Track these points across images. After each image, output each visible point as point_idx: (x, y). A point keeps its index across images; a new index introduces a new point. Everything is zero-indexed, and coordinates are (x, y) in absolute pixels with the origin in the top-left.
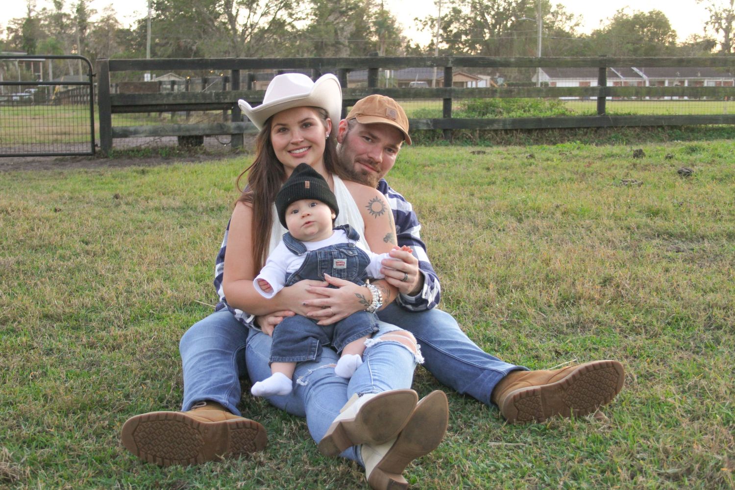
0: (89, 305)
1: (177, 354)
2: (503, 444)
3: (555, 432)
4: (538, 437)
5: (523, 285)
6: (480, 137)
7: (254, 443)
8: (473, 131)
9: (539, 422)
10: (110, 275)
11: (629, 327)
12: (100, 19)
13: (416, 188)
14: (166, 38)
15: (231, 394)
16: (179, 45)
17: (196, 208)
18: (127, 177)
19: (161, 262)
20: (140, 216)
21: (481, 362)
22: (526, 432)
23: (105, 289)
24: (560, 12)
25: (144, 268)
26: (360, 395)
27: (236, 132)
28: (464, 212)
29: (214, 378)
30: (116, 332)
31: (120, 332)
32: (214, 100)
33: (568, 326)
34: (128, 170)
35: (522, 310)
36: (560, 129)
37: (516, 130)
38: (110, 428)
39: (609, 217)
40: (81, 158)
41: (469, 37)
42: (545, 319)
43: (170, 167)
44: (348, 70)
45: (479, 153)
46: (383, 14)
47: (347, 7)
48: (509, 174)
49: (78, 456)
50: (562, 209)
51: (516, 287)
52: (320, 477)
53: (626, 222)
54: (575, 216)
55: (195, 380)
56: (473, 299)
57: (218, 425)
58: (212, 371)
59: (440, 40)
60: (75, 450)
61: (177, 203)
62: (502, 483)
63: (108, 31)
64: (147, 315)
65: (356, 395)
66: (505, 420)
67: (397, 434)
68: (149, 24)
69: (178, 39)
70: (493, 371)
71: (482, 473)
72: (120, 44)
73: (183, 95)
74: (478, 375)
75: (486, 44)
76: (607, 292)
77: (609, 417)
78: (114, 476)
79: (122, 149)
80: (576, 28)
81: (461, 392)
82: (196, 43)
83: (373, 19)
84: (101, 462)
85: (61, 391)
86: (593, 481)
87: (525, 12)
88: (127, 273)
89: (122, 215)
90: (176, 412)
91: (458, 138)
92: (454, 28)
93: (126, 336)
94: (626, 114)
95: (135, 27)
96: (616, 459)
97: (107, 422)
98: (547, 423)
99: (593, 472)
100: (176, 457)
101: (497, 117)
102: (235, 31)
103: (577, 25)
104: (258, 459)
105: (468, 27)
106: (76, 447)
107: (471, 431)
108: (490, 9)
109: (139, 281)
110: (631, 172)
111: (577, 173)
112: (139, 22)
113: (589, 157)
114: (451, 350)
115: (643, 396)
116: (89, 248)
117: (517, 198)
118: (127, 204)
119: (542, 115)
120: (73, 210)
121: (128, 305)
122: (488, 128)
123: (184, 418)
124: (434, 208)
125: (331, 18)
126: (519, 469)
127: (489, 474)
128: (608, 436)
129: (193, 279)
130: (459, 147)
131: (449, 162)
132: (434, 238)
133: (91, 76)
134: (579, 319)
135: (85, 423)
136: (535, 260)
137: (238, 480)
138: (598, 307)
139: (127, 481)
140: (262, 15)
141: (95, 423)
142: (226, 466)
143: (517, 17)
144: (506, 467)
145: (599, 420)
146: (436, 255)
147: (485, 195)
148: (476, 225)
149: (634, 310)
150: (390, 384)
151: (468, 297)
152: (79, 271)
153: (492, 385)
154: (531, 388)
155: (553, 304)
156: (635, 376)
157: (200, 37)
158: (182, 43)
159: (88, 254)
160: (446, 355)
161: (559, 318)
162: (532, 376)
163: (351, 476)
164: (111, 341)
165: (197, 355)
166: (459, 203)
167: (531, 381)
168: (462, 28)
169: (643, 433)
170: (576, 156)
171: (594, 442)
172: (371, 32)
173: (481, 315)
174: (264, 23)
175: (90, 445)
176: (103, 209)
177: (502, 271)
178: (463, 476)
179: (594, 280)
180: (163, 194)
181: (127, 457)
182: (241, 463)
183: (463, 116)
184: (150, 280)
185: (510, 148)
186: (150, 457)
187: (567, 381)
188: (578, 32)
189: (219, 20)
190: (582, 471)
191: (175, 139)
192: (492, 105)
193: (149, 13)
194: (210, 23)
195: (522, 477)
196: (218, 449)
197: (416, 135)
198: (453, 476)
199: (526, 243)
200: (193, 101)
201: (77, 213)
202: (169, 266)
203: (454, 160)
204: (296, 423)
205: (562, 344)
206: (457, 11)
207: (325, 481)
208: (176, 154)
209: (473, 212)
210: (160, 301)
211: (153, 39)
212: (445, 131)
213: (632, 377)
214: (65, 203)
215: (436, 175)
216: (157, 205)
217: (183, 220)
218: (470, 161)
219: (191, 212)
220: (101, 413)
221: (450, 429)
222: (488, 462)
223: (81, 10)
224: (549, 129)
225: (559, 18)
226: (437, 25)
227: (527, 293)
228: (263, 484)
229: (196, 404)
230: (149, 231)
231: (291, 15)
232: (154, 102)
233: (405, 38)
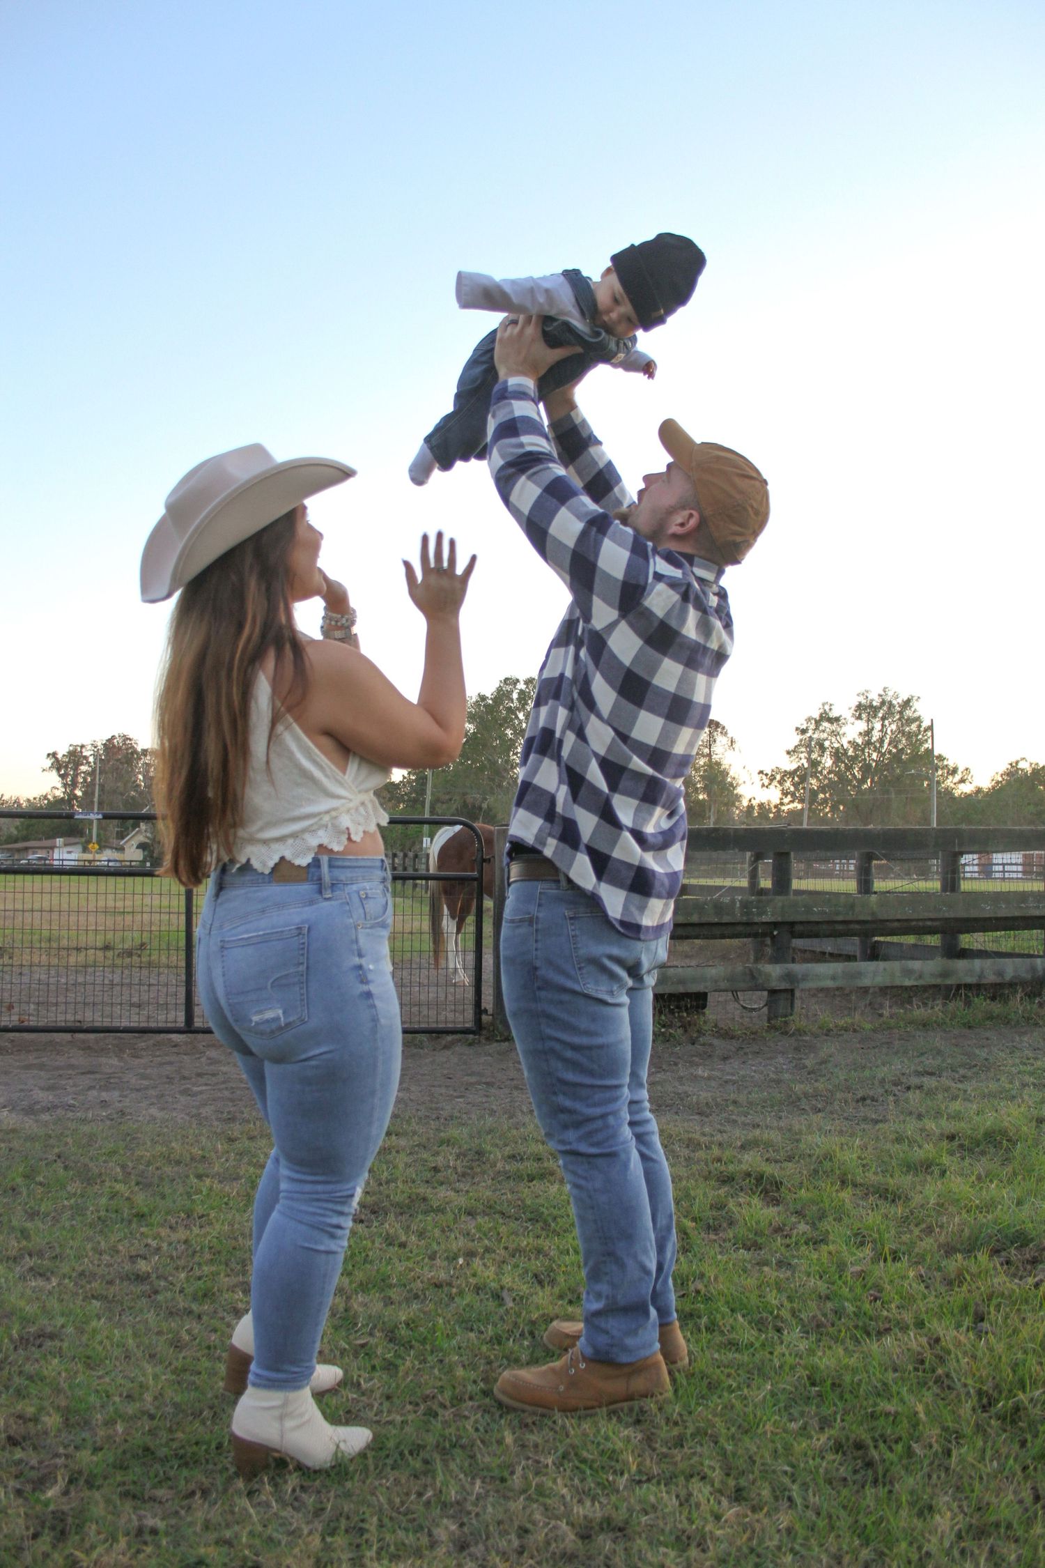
14: (448, 793)
16: (465, 802)
32: (738, 916)
40: (450, 1038)
41: (829, 796)
46: (713, 766)
59: (791, 799)
75: (851, 805)
80: (960, 785)
82: (486, 799)
83: (701, 772)
87: (901, 765)
103: (961, 781)
105: (828, 783)
158: (469, 800)
200: (695, 919)
211: (433, 794)
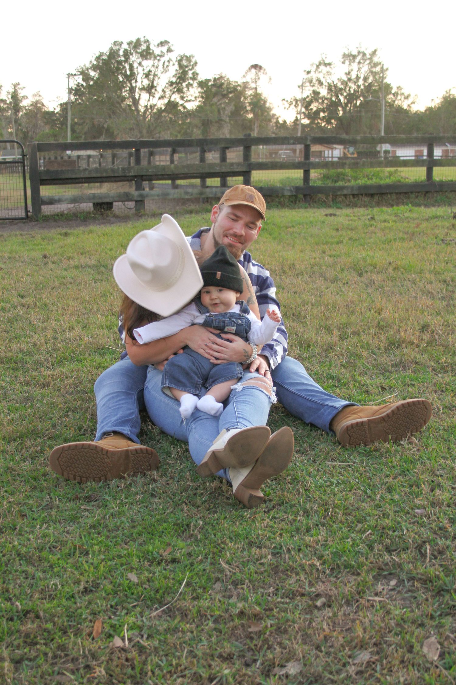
0: (25, 350)
1: (92, 391)
2: (337, 463)
3: (377, 454)
4: (364, 458)
5: (359, 331)
6: (333, 201)
7: (150, 465)
8: (327, 196)
9: (366, 445)
10: (40, 324)
11: (440, 366)
12: (30, 103)
13: (280, 247)
14: (83, 118)
15: (133, 426)
16: (93, 124)
17: (107, 266)
18: (52, 239)
19: (80, 313)
20: (64, 273)
21: (323, 400)
22: (355, 454)
23: (36, 337)
24: (399, 93)
25: (67, 318)
26: (228, 430)
27: (139, 199)
28: (316, 268)
29: (120, 414)
30: (46, 372)
31: (48, 373)
32: (121, 174)
33: (392, 366)
34: (54, 233)
35: (358, 352)
36: (397, 193)
37: (362, 195)
38: (42, 452)
39: (430, 272)
40: (17, 221)
41: (326, 114)
42: (375, 360)
43: (87, 229)
44: (227, 148)
45: (331, 215)
46: (257, 96)
47: (227, 91)
48: (353, 234)
49: (18, 475)
50: (394, 265)
51: (354, 333)
52: (198, 491)
53: (443, 276)
54: (404, 271)
55: (106, 415)
56: (320, 343)
57: (122, 451)
58: (118, 408)
59: (303, 116)
60: (15, 471)
61: (93, 262)
62: (334, 496)
63: (37, 114)
64: (69, 358)
65: (225, 430)
66: (340, 444)
67: (255, 459)
68: (69, 107)
69: (93, 119)
70: (331, 406)
71: (320, 487)
72: (46, 123)
73: (96, 170)
74: (320, 410)
75: (339, 119)
76: (424, 337)
77: (419, 441)
78: (45, 491)
79: (49, 213)
80: (412, 106)
81: (307, 422)
82: (107, 122)
83: (249, 100)
84: (35, 479)
85: (5, 423)
86: (403, 494)
87: (371, 93)
88: (54, 323)
89: (50, 272)
90: (90, 443)
91: (315, 202)
92: (314, 107)
93: (53, 376)
94: (449, 181)
95: (58, 110)
96: (421, 477)
97: (39, 448)
98: (372, 446)
99: (403, 486)
100: (91, 476)
101: (346, 184)
102: (138, 111)
103: (413, 103)
104: (152, 477)
105: (325, 106)
106: (17, 468)
107: (314, 453)
108: (343, 91)
109: (63, 329)
110: (450, 232)
111: (406, 233)
112: (61, 105)
113: (418, 218)
114: (299, 390)
115: (445, 424)
116: (24, 301)
117: (359, 256)
118: (53, 263)
119: (382, 182)
120: (11, 268)
121: (54, 350)
122: (339, 193)
123: (96, 447)
124: (293, 265)
125: (215, 100)
126: (348, 484)
127: (326, 488)
128: (417, 457)
129: (105, 327)
130: (315, 210)
131: (307, 224)
132: (292, 291)
133: (24, 155)
134: (401, 360)
135: (22, 448)
136: (370, 310)
137: (137, 493)
138: (417, 349)
139: (54, 494)
140: (160, 98)
141: (30, 448)
142: (128, 483)
143: (364, 97)
144: (338, 483)
145: (411, 443)
146: (293, 306)
147: (334, 253)
148: (326, 279)
149: (444, 351)
150: (250, 420)
151: (317, 342)
152: (17, 320)
153: (330, 417)
154: (360, 420)
155: (382, 347)
156: (441, 408)
157: (110, 117)
158: (96, 122)
159: (23, 306)
160: (295, 394)
161: (385, 360)
162: (361, 411)
163: (222, 491)
164: (42, 380)
165: (107, 395)
166: (313, 261)
167: (361, 414)
168: (320, 107)
169: (444, 455)
170: (407, 218)
171: (405, 462)
172: (247, 111)
173: (326, 357)
174: (161, 104)
175: (26, 466)
176: (34, 267)
177: (344, 319)
178: (306, 490)
179: (415, 328)
180: (82, 254)
181: (55, 475)
182: (139, 479)
183: (319, 183)
184: (71, 328)
185: (356, 210)
186: (71, 476)
187: (388, 415)
188: (415, 109)
189: (125, 103)
190: (395, 485)
191: (91, 205)
192: (342, 174)
193: (69, 98)
194: (118, 106)
195: (350, 491)
196: (121, 469)
197: (282, 199)
198: (298, 490)
199: (364, 295)
200: (104, 175)
201: (14, 272)
202: (86, 316)
203: (311, 222)
204: (181, 447)
205: (387, 381)
206: (316, 93)
207: (202, 494)
208: (91, 217)
209: (324, 268)
210: (79, 346)
211: (72, 119)
212: (305, 196)
213: (438, 408)
214: (5, 262)
215: (296, 235)
216: (77, 263)
217: (97, 277)
218: (324, 222)
219: (103, 269)
220: (35, 440)
221: (298, 452)
222: (325, 479)
223: (15, 96)
224: (387, 193)
225: (399, 97)
226: (300, 104)
227: (362, 338)
228: (156, 497)
229: (106, 434)
230: (70, 286)
231: (182, 98)
232: (74, 176)
233: (274, 115)
